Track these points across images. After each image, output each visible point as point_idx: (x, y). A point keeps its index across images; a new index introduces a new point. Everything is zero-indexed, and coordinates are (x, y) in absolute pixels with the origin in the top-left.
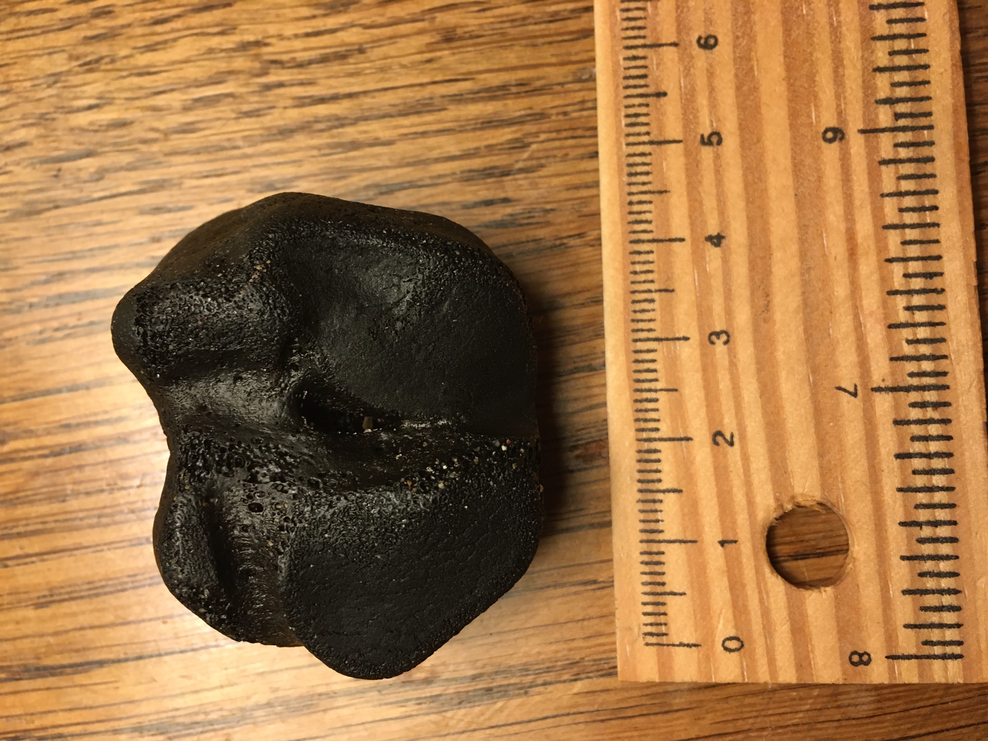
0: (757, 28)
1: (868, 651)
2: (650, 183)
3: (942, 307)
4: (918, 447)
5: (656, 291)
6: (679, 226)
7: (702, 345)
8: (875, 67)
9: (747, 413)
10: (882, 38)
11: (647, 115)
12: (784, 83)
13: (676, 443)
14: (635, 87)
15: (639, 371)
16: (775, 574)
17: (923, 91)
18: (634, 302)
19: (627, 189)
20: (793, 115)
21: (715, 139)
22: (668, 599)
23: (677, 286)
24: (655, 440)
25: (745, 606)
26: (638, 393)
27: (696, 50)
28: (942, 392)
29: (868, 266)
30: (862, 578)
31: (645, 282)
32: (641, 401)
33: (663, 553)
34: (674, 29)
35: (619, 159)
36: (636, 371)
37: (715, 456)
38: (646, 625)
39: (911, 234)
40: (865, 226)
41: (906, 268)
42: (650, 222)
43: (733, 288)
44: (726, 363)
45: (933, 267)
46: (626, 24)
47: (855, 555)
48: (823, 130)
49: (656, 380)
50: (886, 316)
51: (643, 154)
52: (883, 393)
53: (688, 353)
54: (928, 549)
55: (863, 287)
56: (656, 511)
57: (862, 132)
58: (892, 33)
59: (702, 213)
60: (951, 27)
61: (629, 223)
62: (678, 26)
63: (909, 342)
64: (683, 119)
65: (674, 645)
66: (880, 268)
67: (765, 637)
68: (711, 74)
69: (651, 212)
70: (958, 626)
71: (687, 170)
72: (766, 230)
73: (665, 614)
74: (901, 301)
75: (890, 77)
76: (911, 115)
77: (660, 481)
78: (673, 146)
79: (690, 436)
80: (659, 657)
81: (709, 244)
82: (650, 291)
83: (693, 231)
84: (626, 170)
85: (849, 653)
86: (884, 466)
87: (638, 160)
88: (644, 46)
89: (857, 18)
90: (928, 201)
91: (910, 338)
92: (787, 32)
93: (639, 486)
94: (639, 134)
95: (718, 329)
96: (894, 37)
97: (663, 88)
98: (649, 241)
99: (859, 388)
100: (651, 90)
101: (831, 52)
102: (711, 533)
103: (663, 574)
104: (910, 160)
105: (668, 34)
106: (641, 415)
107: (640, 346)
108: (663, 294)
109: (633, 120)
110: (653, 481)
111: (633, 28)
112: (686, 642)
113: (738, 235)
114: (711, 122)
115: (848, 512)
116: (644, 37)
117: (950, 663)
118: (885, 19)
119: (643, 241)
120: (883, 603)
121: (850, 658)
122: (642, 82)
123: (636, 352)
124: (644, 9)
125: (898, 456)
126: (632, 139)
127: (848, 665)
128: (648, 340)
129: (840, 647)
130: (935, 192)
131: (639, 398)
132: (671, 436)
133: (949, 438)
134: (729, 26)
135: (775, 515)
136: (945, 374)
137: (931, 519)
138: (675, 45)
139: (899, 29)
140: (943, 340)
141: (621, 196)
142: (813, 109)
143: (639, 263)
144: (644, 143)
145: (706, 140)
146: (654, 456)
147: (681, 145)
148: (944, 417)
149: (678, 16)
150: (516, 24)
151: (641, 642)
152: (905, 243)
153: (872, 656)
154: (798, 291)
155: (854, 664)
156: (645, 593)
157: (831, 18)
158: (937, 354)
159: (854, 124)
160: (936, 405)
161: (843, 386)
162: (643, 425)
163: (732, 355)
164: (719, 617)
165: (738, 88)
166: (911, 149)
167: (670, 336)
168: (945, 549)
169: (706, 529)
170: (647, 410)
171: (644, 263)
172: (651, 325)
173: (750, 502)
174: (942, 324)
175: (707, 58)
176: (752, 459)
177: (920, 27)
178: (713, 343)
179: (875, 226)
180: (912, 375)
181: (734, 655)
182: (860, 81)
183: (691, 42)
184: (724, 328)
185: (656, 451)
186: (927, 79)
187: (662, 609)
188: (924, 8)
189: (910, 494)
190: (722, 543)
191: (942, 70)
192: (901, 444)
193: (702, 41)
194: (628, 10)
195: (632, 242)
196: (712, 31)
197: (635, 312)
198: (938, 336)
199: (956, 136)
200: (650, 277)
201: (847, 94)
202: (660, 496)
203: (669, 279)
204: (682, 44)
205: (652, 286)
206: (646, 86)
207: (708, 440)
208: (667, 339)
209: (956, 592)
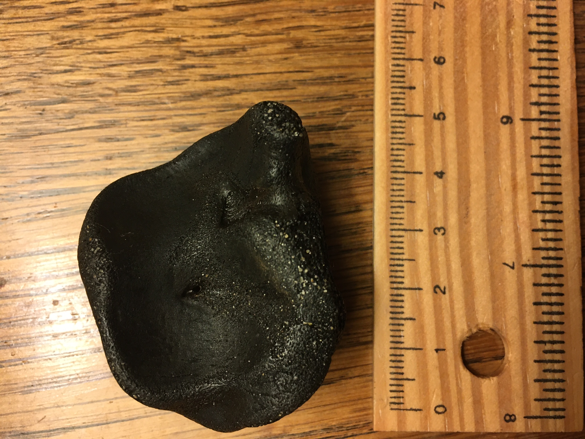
0: (467, 55)
1: (514, 414)
2: (404, 138)
3: (561, 221)
4: (545, 299)
5: (405, 202)
6: (420, 164)
7: (430, 235)
8: (531, 84)
9: (453, 275)
10: (534, 68)
11: (403, 99)
12: (481, 88)
13: (414, 291)
14: (398, 82)
15: (394, 248)
16: (466, 369)
17: (555, 100)
18: (392, 207)
19: (391, 141)
20: (485, 107)
21: (441, 116)
22: (405, 383)
23: (417, 199)
24: (401, 289)
25: (448, 388)
26: (392, 261)
27: (433, 65)
28: (560, 269)
29: (522, 196)
30: (513, 373)
31: (398, 196)
32: (394, 265)
33: (403, 355)
34: (421, 51)
35: (387, 123)
36: (391, 248)
37: (435, 300)
38: (391, 398)
39: (546, 179)
40: (521, 173)
41: (543, 198)
42: (403, 161)
43: (449, 203)
44: (443, 246)
45: (557, 198)
46: (394, 45)
47: (509, 359)
48: (501, 117)
49: (403, 254)
50: (531, 224)
51: (400, 122)
52: (528, 268)
53: (422, 239)
54: (548, 357)
55: (519, 207)
56: (400, 331)
57: (523, 120)
58: (540, 66)
59: (433, 159)
60: (571, 66)
61: (391, 161)
62: (424, 49)
63: (543, 240)
64: (424, 103)
65: (407, 410)
66: (529, 197)
67: (459, 406)
68: (441, 79)
69: (404, 155)
70: (563, 400)
71: (425, 133)
72: (468, 171)
73: (402, 391)
74: (539, 216)
75: (539, 90)
76: (549, 113)
77: (403, 313)
78: (418, 118)
79: (421, 287)
80: (399, 416)
81: (436, 177)
82: (401, 201)
83: (427, 168)
84: (391, 130)
85: (504, 415)
86: (527, 309)
87: (398, 124)
88: (404, 59)
89: (522, 56)
90: (556, 161)
91: (544, 237)
92: (484, 59)
93: (391, 315)
94: (399, 110)
95: (439, 226)
96: (541, 68)
97: (413, 84)
98: (402, 172)
99: (515, 264)
100: (407, 85)
101: (507, 73)
102: (431, 345)
103: (403, 367)
104: (547, 138)
105: (418, 53)
106: (393, 274)
107: (394, 233)
108: (409, 203)
109: (396, 101)
110: (399, 313)
111: (398, 48)
112: (414, 408)
113: (452, 173)
114: (440, 106)
115: (507, 334)
116: (404, 54)
117: (558, 421)
118: (537, 58)
119: (399, 172)
120: (524, 386)
121: (505, 418)
122: (402, 80)
123: (392, 236)
124: (404, 38)
125: (535, 304)
126: (394, 112)
127: (504, 422)
128: (399, 230)
129: (500, 411)
130: (560, 157)
131: (393, 264)
132: (411, 287)
133: (562, 295)
134: (452, 52)
135: (467, 335)
136: (561, 259)
137: (551, 340)
138: (421, 60)
139: (544, 64)
140: (561, 240)
141: (387, 144)
142: (496, 105)
143: (396, 184)
144: (401, 115)
145: (436, 117)
146: (400, 298)
147: (422, 118)
148: (560, 283)
149: (424, 44)
150: (339, 41)
151: (388, 407)
152: (543, 184)
153: (517, 416)
154: (484, 207)
155: (507, 421)
156: (391, 379)
157: (508, 54)
158: (558, 247)
159: (518, 115)
160: (556, 276)
161: (507, 262)
162: (394, 280)
163: (446, 241)
164: (433, 393)
165: (456, 88)
166: (548, 131)
167: (412, 229)
168: (558, 357)
169: (428, 342)
170: (397, 271)
171: (399, 185)
172: (401, 221)
173: (453, 326)
174: (561, 231)
175: (439, 69)
176: (455, 302)
177: (555, 64)
178: (436, 234)
179: (527, 173)
180: (544, 258)
181: (441, 416)
182: (522, 91)
183: (430, 59)
184: (443, 225)
185: (401, 295)
186: (557, 93)
187: (401, 388)
188: (558, 54)
189: (540, 325)
190: (437, 350)
191: (566, 89)
192: (537, 297)
193: (437, 60)
194: (395, 37)
195: (392, 172)
196: (443, 54)
197: (392, 213)
198: (558, 238)
199: (572, 127)
200: (402, 193)
201: (515, 98)
202: (402, 322)
203: (413, 195)
204: (425, 60)
205: (403, 199)
206: (403, 82)
207: (431, 290)
208: (410, 230)
209: (562, 381)
